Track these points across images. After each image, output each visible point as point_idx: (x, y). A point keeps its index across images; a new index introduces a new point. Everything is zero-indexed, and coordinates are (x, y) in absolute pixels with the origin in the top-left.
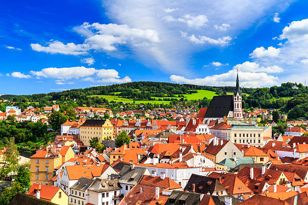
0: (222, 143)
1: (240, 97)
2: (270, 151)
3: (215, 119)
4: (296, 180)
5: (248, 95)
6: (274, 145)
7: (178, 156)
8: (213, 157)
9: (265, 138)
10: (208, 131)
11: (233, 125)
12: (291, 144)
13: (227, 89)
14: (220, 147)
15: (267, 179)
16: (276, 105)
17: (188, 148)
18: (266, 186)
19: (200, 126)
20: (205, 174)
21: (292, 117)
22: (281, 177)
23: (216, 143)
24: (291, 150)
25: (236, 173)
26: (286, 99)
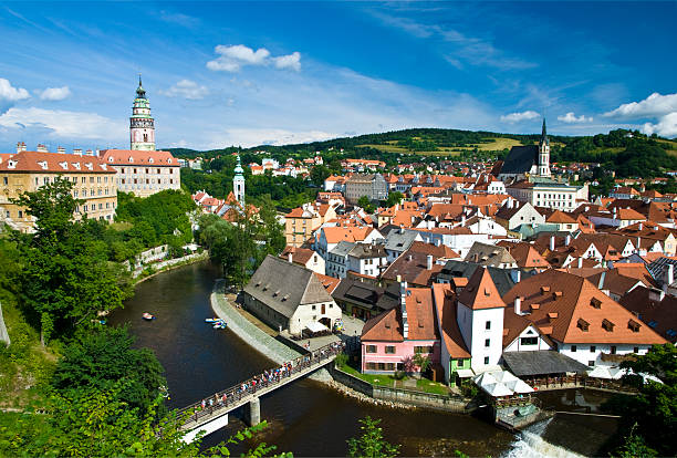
0: (518, 206)
1: (547, 148)
2: (581, 217)
3: (513, 175)
4: (611, 253)
5: (563, 146)
6: (587, 209)
7: (461, 220)
8: (505, 222)
9: (578, 201)
10: (504, 190)
11: (535, 184)
12: (610, 208)
13: (534, 137)
14: (515, 211)
15: (571, 251)
16: (600, 159)
17: (475, 210)
18: (570, 259)
19: (494, 184)
20: (491, 242)
21: (620, 175)
22: (590, 249)
23: (511, 205)
24: (610, 216)
25: (532, 242)
26: (613, 151)
